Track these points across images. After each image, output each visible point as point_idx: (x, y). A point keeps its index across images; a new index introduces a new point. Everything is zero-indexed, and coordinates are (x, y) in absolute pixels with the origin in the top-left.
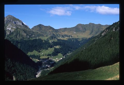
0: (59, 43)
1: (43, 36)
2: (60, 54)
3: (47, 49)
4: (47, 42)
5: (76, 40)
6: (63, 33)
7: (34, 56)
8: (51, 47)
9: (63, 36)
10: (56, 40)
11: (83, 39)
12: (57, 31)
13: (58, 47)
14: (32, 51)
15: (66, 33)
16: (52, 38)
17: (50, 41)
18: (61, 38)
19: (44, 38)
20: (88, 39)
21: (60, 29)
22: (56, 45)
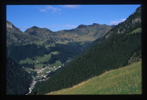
0: (58, 48)
1: (38, 40)
2: (58, 62)
3: (43, 56)
4: (42, 48)
5: (78, 43)
6: (62, 37)
7: (27, 65)
8: (48, 54)
9: (62, 40)
10: (53, 45)
11: (86, 43)
12: (55, 34)
13: (55, 53)
14: (25, 59)
15: (66, 36)
16: (49, 42)
17: (47, 47)
18: (60, 42)
19: (40, 43)
20: (91, 42)
21: (59, 32)
22: (53, 51)
